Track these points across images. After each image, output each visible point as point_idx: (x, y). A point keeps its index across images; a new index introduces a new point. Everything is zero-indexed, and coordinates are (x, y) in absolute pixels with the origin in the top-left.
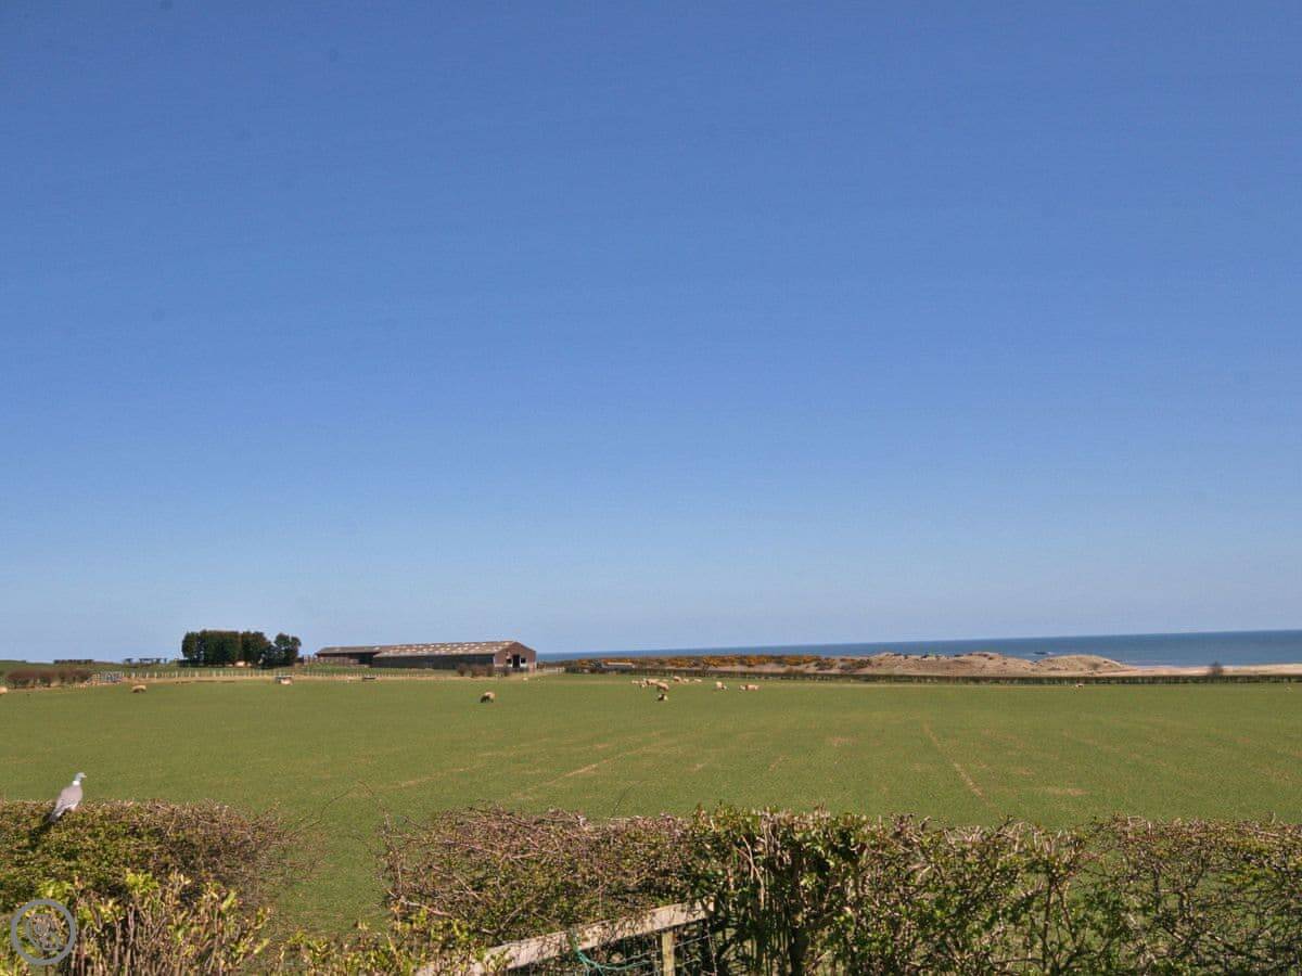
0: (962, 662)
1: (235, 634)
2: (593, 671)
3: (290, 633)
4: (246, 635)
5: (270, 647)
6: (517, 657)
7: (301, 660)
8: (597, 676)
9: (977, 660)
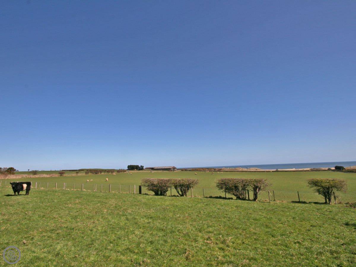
0: (236, 169)
1: (135, 166)
2: (185, 171)
3: (142, 165)
4: (136, 166)
5: (139, 167)
6: (174, 168)
7: (144, 169)
8: (186, 171)
9: (238, 169)
